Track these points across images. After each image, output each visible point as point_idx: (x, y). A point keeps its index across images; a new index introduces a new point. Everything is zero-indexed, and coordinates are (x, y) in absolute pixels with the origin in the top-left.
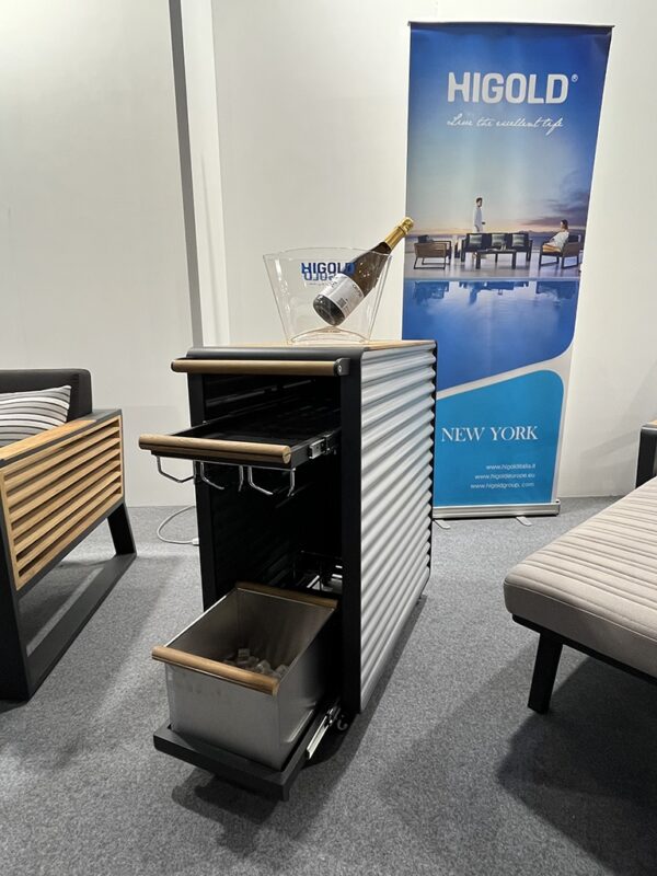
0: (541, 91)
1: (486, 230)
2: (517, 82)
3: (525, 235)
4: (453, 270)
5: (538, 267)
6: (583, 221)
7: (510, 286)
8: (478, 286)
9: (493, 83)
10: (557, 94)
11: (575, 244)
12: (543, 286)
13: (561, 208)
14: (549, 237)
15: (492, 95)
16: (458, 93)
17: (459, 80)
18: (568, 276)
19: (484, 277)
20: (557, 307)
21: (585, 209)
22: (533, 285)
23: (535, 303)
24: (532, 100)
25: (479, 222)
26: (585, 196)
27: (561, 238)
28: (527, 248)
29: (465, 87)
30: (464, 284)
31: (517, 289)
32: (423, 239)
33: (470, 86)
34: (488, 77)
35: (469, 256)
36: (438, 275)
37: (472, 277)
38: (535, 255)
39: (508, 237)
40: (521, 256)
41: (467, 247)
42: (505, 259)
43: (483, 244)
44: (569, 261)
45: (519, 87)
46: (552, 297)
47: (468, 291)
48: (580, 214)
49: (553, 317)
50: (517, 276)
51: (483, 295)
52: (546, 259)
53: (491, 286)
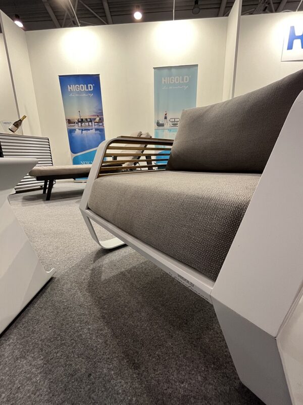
0: (87, 88)
1: (82, 118)
2: (82, 87)
3: (90, 119)
4: (76, 127)
5: (94, 126)
6: (102, 115)
7: (89, 130)
8: (82, 130)
9: (77, 87)
10: (91, 88)
11: (101, 120)
12: (96, 130)
13: (96, 113)
14: (95, 119)
15: (78, 89)
16: (70, 89)
17: (70, 87)
18: (101, 127)
19: (83, 128)
20: (100, 134)
21: (102, 113)
22: (94, 129)
23: (96, 134)
24: (86, 90)
25: (80, 116)
26: (101, 110)
27: (97, 119)
28: (91, 121)
29: (71, 88)
30: (79, 129)
31: (91, 131)
32: (69, 120)
33: (72, 88)
34: (76, 86)
35: (79, 123)
36: (73, 128)
37: (80, 128)
38: (93, 123)
39: (86, 119)
40: (90, 123)
41: (79, 122)
42: (87, 124)
43: (82, 121)
44: (100, 124)
45: (83, 88)
46: (98, 132)
47: (81, 131)
48: (102, 114)
49: (100, 137)
50: (90, 128)
51: (83, 131)
52: (96, 124)
53: (85, 130)
